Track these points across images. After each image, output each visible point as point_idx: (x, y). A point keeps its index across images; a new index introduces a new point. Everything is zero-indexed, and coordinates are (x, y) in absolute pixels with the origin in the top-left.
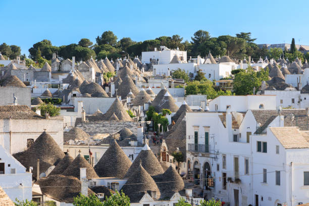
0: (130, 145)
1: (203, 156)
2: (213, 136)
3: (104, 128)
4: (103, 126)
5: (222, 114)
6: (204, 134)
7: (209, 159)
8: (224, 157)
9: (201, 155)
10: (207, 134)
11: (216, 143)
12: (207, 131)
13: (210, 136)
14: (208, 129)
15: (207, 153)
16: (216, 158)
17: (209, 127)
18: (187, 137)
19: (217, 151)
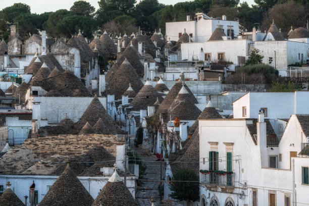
0: (101, 174)
1: (224, 191)
2: (237, 158)
3: (67, 146)
4: (66, 143)
5: (251, 122)
6: (225, 155)
7: (232, 196)
8: (255, 193)
9: (220, 190)
10: (229, 156)
11: (243, 170)
12: (229, 151)
13: (234, 158)
14: (231, 147)
15: (229, 187)
16: (242, 195)
17: (232, 144)
18: (201, 160)
19: (243, 183)
